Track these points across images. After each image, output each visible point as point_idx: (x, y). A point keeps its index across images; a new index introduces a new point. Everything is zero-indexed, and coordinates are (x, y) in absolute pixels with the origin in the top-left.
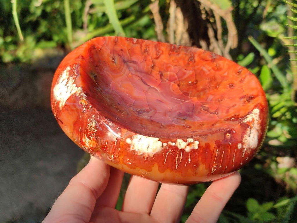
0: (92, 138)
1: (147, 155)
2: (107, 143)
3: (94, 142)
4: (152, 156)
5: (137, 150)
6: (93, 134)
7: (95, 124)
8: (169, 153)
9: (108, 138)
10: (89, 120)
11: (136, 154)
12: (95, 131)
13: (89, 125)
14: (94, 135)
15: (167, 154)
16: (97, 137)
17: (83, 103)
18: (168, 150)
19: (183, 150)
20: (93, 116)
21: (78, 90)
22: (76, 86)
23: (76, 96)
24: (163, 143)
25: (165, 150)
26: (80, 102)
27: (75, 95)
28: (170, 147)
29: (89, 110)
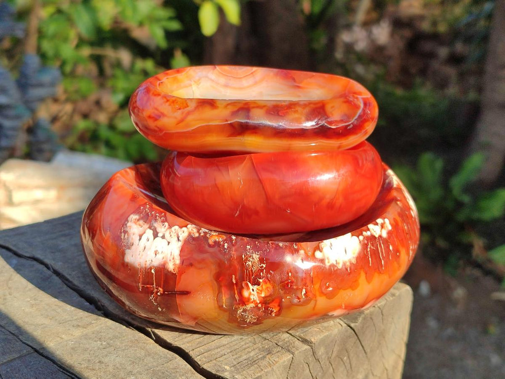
0: (261, 280)
1: (348, 264)
2: (290, 274)
3: (269, 285)
4: (354, 261)
5: (335, 263)
6: (261, 274)
7: (257, 256)
8: (370, 248)
9: (289, 265)
10: (243, 256)
11: (336, 268)
12: (263, 267)
13: (247, 263)
14: (263, 274)
15: (369, 249)
16: (271, 274)
17: (217, 240)
18: (367, 245)
19: (380, 236)
20: (248, 247)
21: (190, 229)
22: (181, 227)
23: (194, 239)
24: (358, 237)
25: (365, 246)
26: (211, 241)
27: (192, 237)
28: (367, 238)
29: (235, 243)
